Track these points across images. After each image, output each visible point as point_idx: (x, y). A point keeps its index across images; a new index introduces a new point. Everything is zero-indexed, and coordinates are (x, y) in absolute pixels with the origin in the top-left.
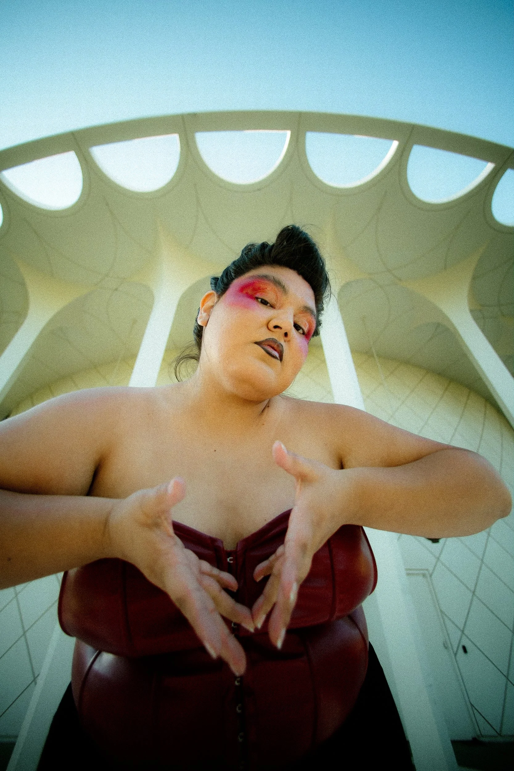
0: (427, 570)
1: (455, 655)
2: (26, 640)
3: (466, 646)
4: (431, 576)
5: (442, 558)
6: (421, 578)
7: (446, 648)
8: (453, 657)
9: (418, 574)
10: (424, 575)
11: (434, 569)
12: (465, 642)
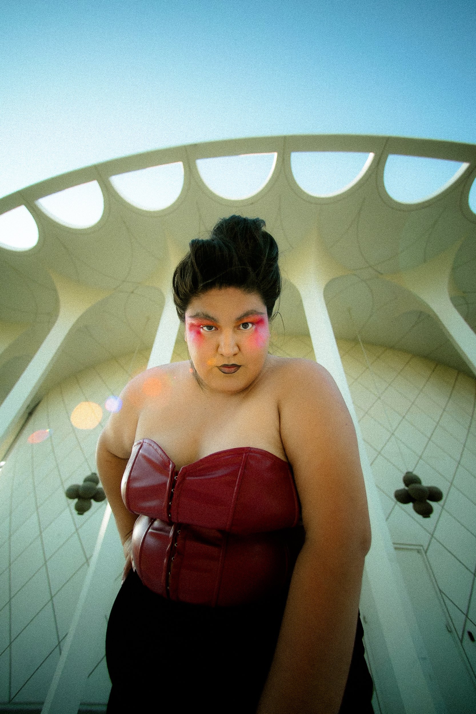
0: (422, 546)
1: (461, 641)
2: (53, 605)
3: (470, 631)
4: (426, 552)
5: (436, 535)
6: (415, 553)
7: (450, 632)
8: (459, 644)
9: (411, 550)
10: (419, 551)
11: (429, 545)
12: (470, 627)
